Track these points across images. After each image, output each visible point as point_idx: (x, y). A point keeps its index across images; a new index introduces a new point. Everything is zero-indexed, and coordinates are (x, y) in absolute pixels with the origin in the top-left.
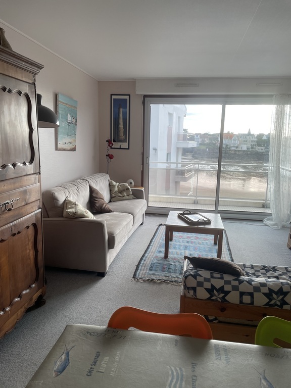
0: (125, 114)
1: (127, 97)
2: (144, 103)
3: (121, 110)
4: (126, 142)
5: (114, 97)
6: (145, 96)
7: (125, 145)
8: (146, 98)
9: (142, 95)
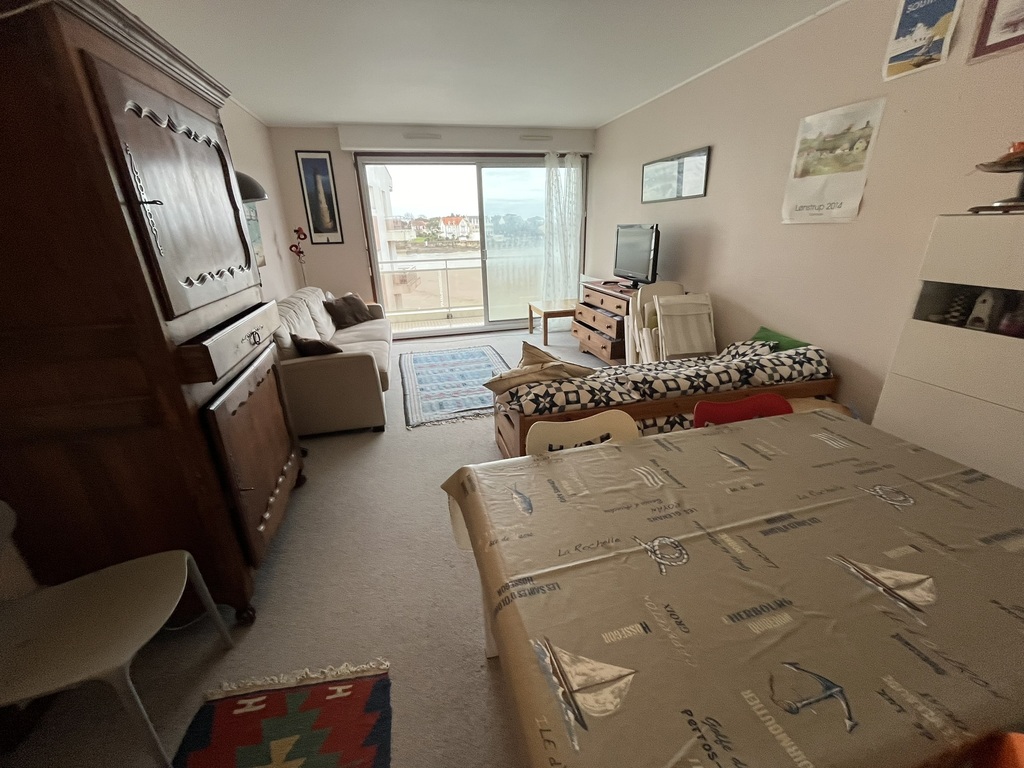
0: (326, 185)
1: (326, 156)
2: (356, 165)
3: (319, 178)
4: (336, 231)
5: (301, 156)
6: (357, 154)
7: (335, 237)
8: (358, 158)
9: (350, 152)
